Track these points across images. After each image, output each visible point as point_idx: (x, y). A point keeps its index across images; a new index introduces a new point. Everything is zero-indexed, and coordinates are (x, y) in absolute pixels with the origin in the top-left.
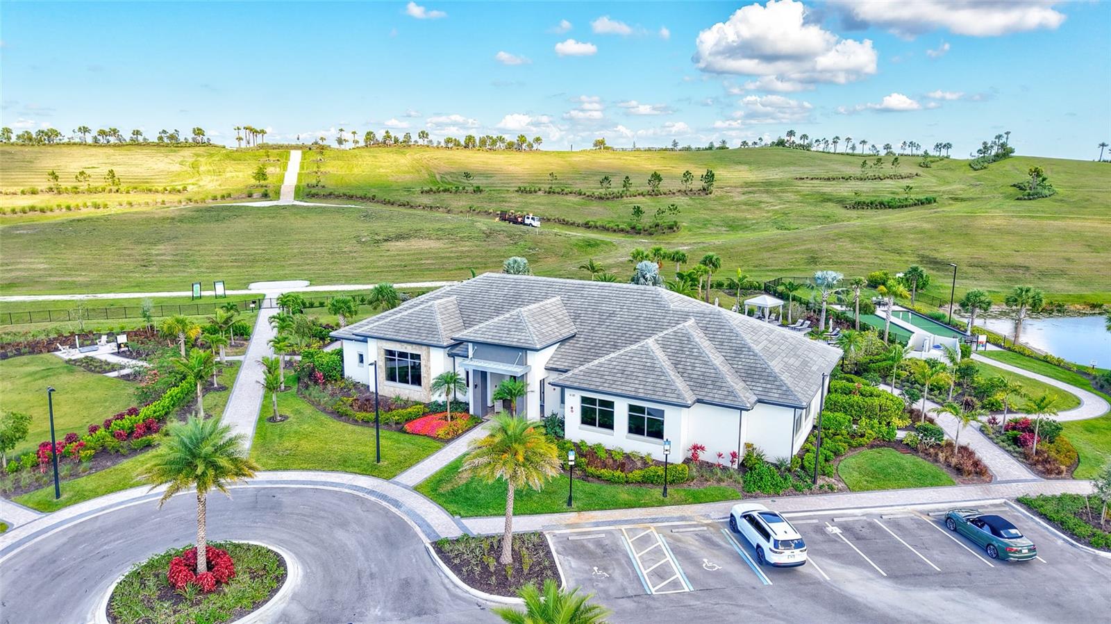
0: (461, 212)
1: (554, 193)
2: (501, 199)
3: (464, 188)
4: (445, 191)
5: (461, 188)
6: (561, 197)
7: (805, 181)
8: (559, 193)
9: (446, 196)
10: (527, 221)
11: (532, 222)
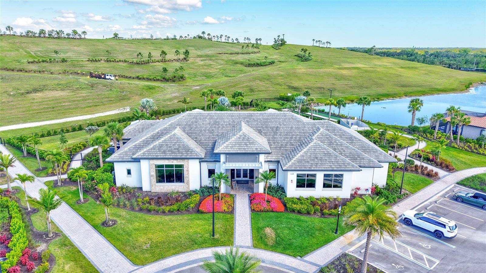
0: (60, 73)
1: (110, 61)
2: (81, 65)
3: (55, 59)
4: (43, 61)
5: (53, 60)
6: (115, 64)
7: (222, 54)
8: (113, 61)
9: (44, 64)
10: (107, 77)
11: (110, 77)
